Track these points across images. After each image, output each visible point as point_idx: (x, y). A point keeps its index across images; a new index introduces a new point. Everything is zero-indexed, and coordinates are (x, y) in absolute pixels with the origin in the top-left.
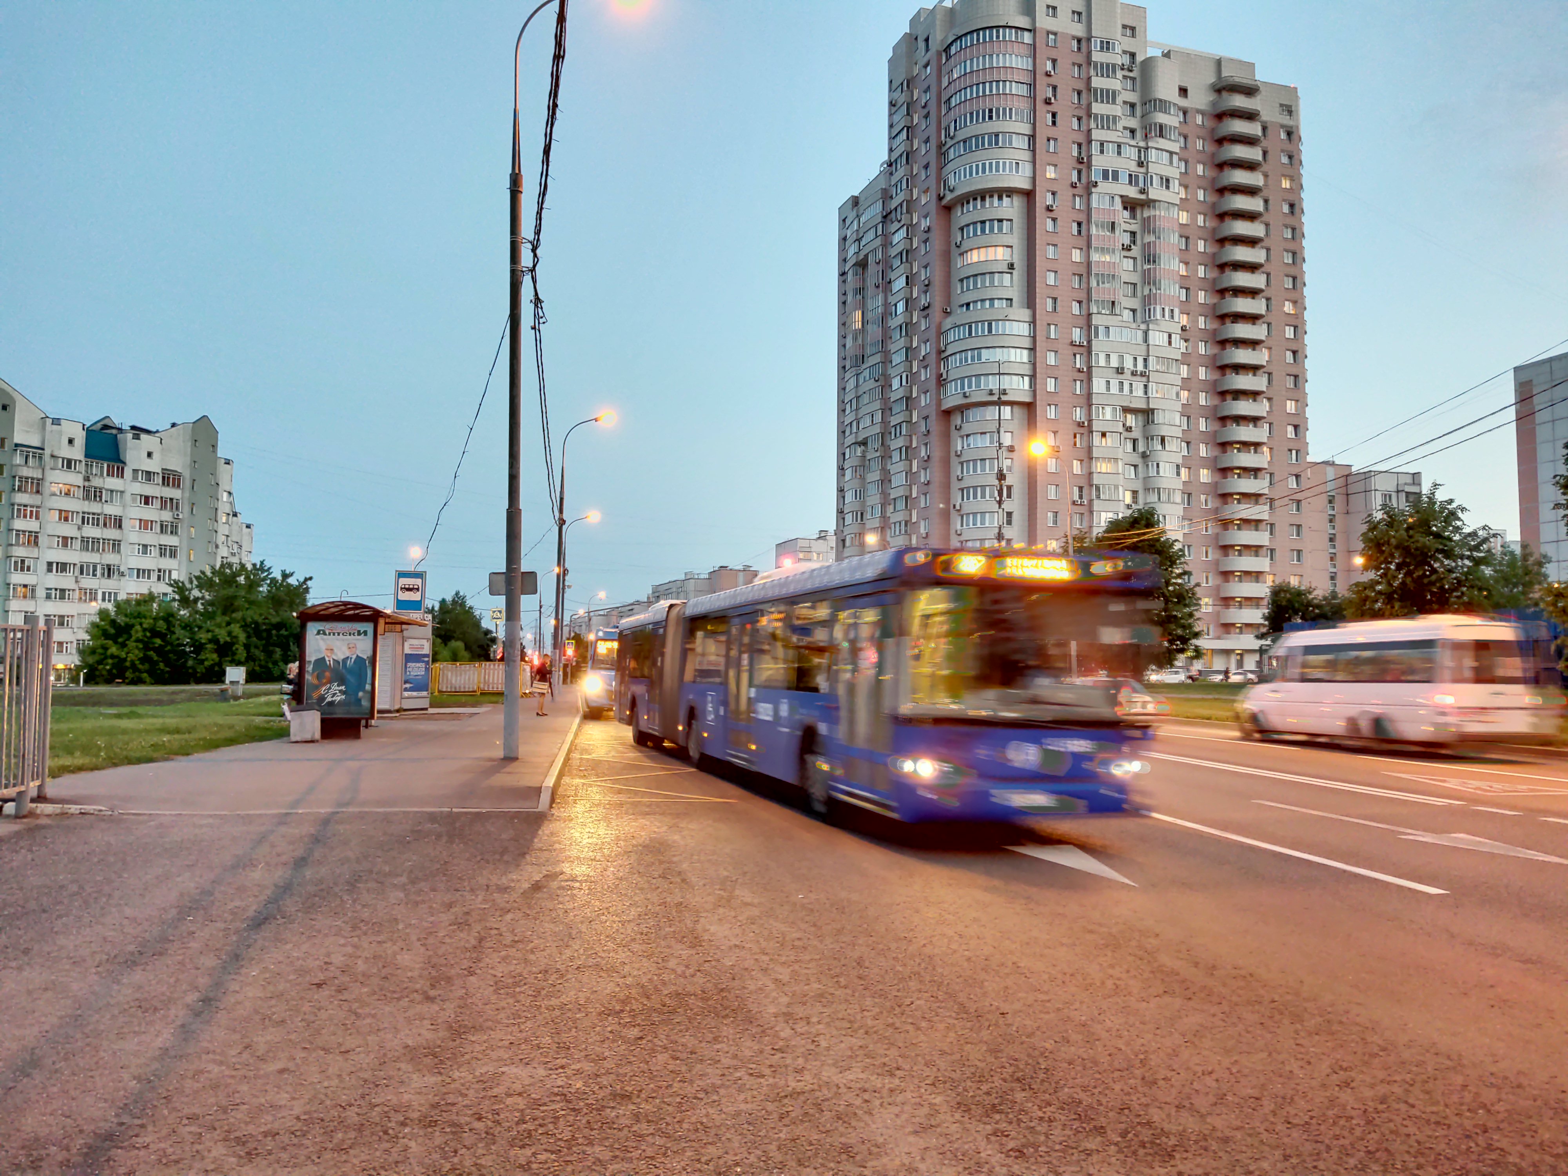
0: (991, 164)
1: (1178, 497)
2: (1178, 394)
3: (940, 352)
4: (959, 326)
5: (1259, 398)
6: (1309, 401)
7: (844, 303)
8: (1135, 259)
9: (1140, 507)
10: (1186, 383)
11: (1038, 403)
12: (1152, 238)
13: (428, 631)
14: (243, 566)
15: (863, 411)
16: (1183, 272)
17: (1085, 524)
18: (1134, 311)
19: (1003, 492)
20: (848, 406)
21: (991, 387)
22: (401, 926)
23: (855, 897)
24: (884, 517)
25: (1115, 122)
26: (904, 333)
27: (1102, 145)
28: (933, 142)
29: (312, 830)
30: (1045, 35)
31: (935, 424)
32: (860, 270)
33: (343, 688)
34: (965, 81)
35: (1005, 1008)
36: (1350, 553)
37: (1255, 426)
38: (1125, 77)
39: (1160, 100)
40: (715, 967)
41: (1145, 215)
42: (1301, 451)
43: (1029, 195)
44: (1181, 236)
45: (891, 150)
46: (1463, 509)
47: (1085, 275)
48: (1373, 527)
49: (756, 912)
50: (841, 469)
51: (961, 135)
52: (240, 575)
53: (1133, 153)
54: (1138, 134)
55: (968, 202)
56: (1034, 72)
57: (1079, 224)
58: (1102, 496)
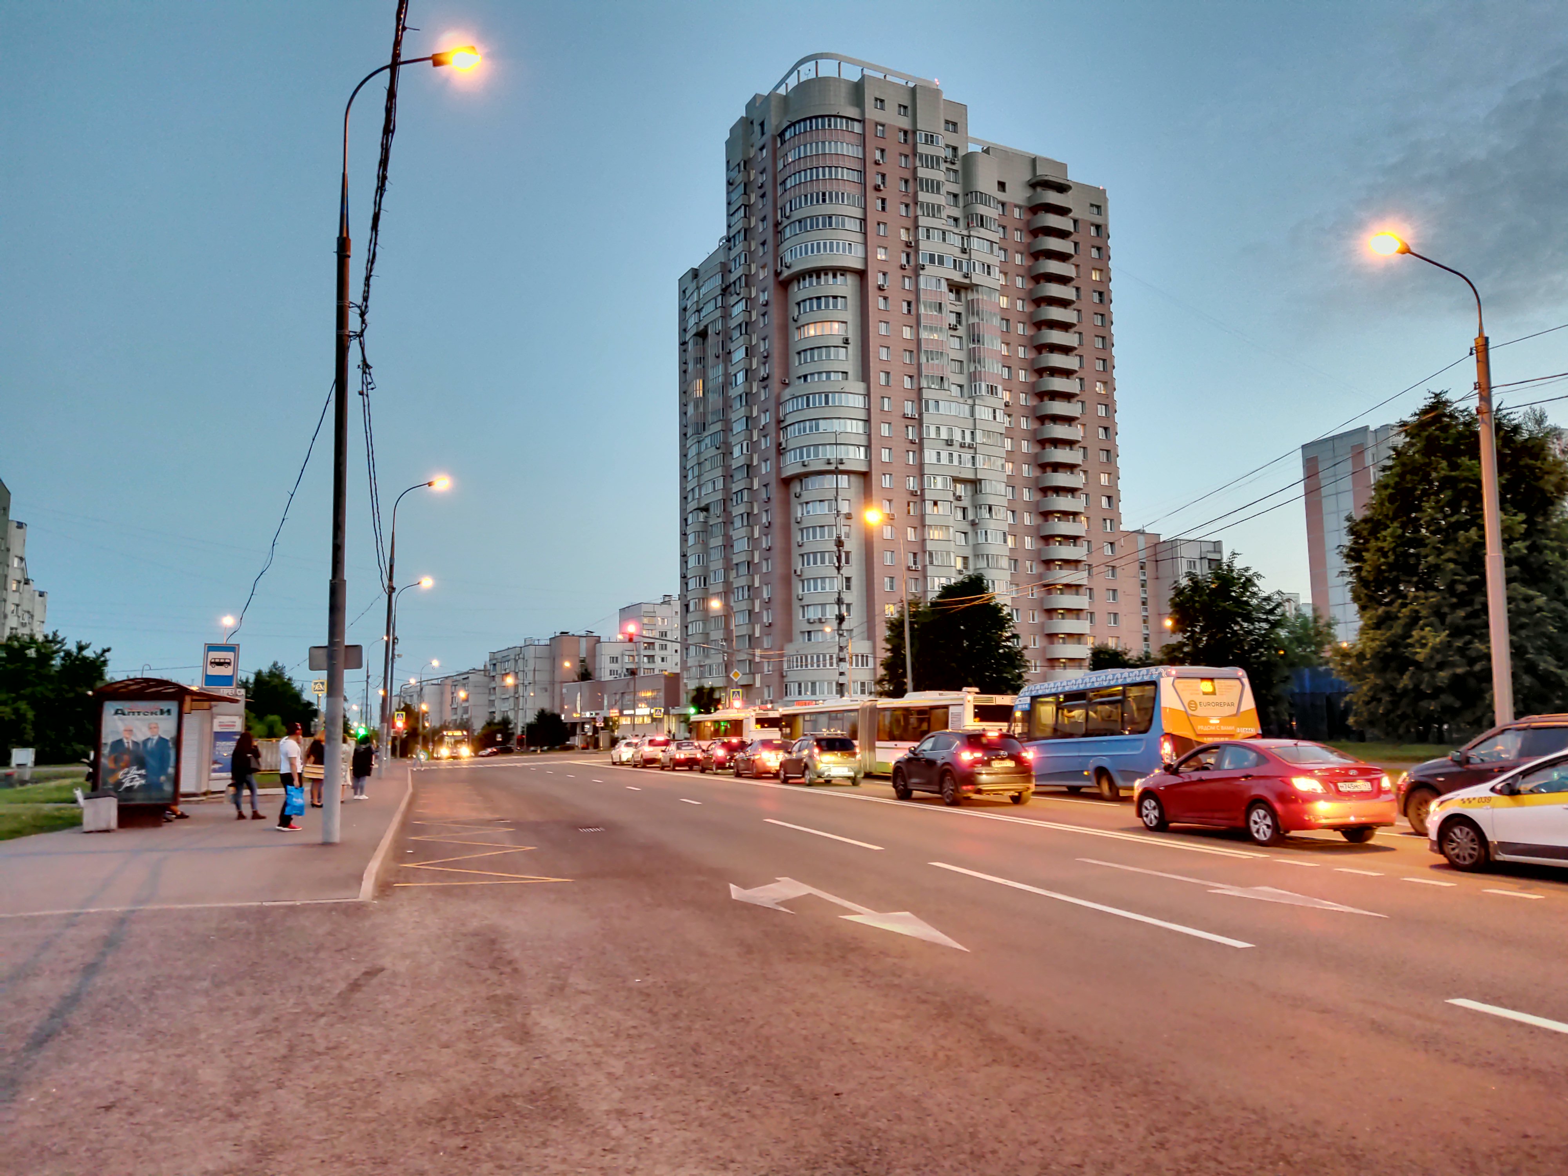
0: (825, 244)
1: (1004, 563)
2: (1003, 466)
3: (779, 422)
4: (797, 397)
5: (1076, 471)
6: (1121, 474)
7: (685, 372)
8: (960, 338)
9: (970, 573)
10: (1010, 456)
11: (873, 472)
12: (974, 320)
13: (241, 707)
14: (32, 637)
15: (705, 478)
16: (1005, 352)
17: (920, 589)
18: (961, 386)
19: (841, 558)
20: (690, 472)
21: (828, 457)
22: (203, 1036)
23: (693, 977)
24: (727, 582)
25: (939, 210)
26: (744, 403)
27: (928, 231)
28: (770, 222)
29: (105, 932)
30: (874, 126)
31: (775, 491)
32: (700, 340)
33: (143, 772)
34: (799, 165)
35: (839, 1088)
36: (1160, 616)
37: (1073, 497)
38: (948, 169)
39: (981, 193)
40: (544, 1064)
41: (969, 298)
42: (1115, 519)
43: (862, 274)
44: (1003, 319)
45: (729, 226)
46: (1259, 576)
47: (915, 352)
48: (1180, 592)
49: (589, 1000)
50: (684, 535)
51: (796, 215)
52: (29, 648)
53: (957, 240)
54: (962, 223)
55: (804, 279)
56: (864, 160)
57: (909, 304)
58: (935, 562)
